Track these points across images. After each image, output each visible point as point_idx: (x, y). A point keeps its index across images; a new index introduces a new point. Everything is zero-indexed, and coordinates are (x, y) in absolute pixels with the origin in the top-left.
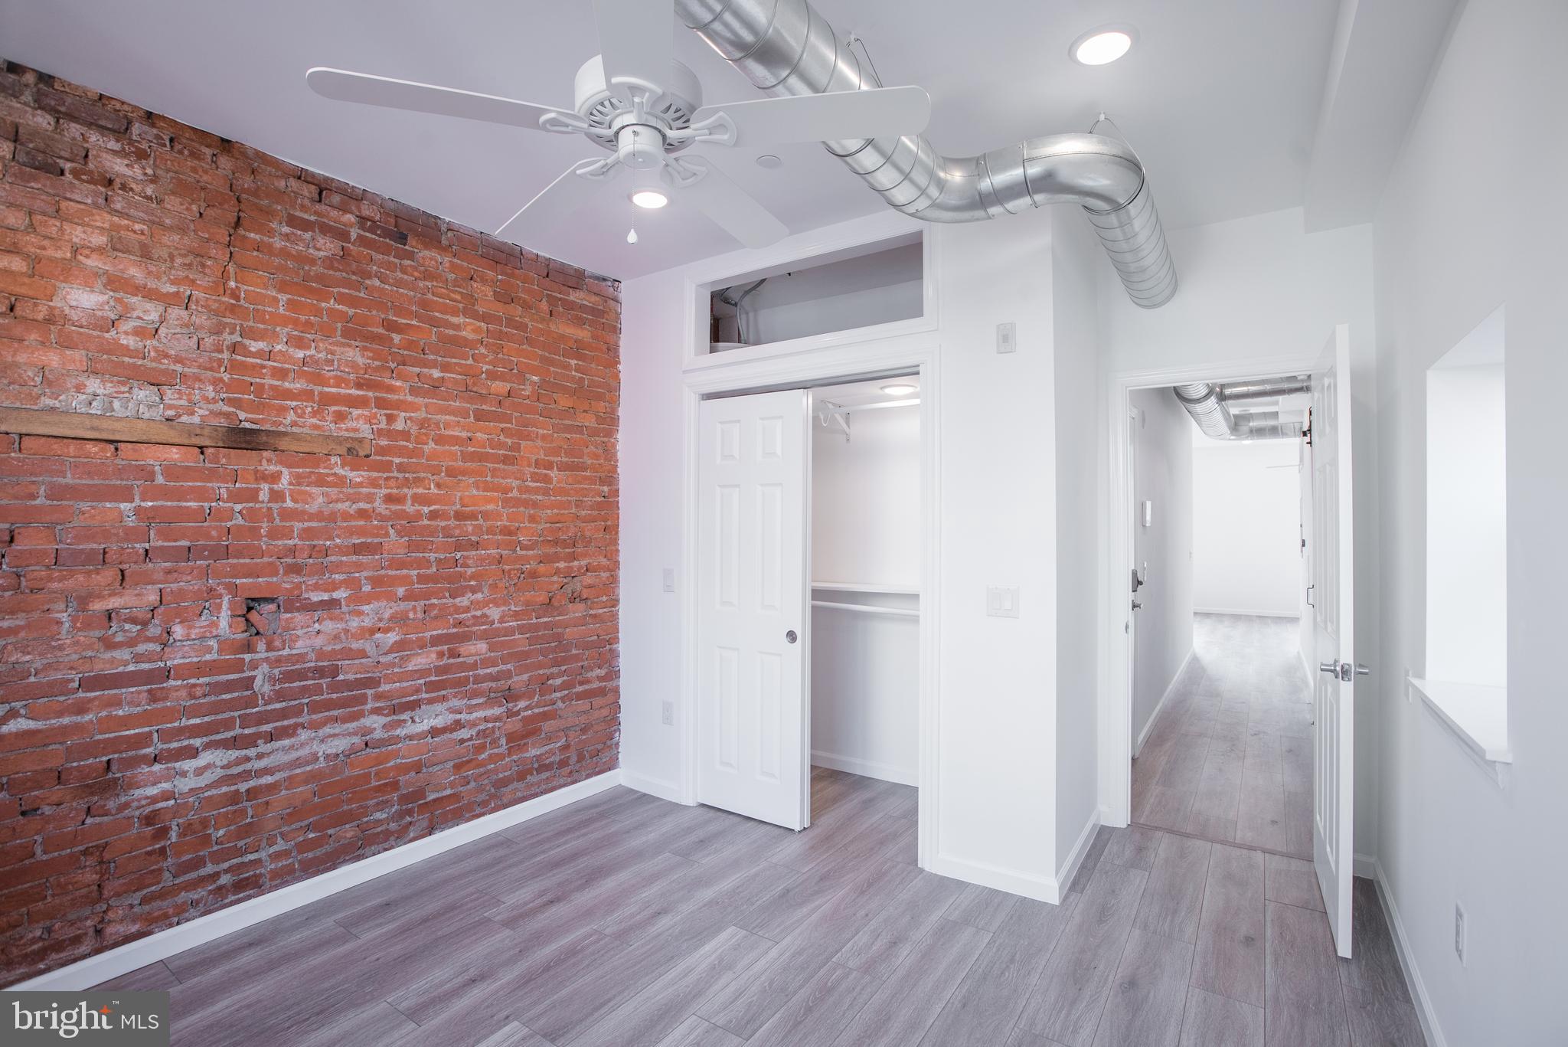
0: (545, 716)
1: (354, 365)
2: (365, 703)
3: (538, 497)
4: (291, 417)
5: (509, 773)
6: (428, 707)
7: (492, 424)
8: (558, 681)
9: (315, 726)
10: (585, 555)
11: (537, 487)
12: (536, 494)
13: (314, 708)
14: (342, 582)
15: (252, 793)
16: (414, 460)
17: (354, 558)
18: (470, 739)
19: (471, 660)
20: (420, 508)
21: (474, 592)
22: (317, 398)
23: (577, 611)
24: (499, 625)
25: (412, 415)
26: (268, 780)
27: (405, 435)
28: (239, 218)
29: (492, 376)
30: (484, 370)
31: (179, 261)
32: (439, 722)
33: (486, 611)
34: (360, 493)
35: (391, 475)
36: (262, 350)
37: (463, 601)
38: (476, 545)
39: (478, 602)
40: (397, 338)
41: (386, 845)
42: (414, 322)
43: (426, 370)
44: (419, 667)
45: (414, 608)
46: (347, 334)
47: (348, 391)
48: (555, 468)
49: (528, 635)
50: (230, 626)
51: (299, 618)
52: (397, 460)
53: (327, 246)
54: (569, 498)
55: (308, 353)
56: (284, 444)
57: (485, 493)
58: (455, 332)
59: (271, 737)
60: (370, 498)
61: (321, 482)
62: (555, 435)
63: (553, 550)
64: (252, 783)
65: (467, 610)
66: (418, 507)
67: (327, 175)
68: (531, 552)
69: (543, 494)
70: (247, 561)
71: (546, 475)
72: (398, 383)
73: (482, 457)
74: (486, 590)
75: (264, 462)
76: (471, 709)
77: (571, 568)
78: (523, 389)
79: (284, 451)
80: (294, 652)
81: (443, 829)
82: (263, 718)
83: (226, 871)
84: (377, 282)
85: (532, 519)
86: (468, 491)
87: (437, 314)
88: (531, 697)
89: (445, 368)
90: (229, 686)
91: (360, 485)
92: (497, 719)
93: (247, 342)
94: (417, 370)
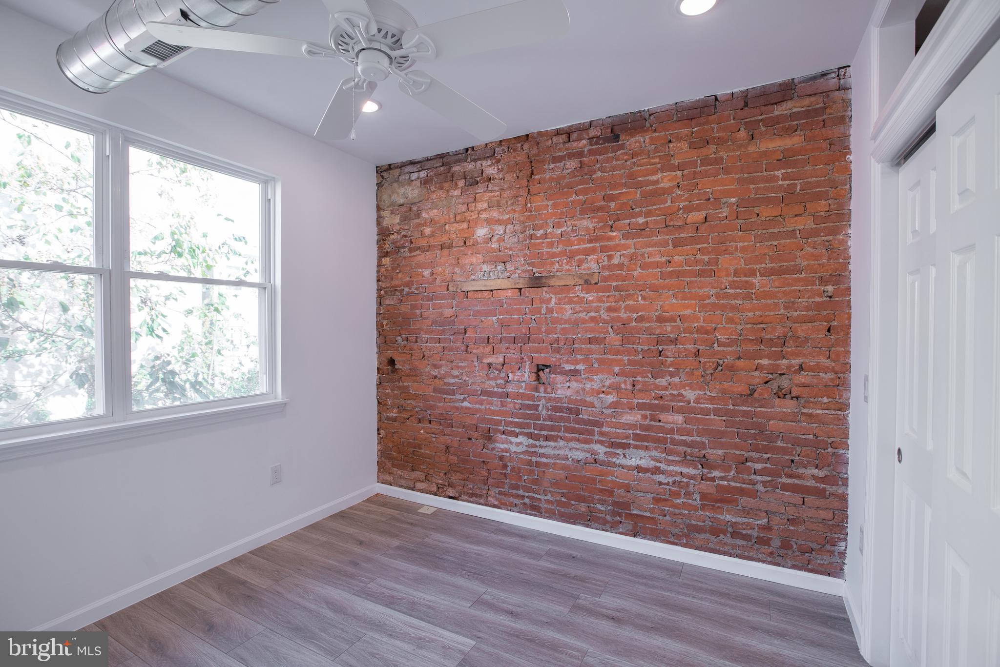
0: (742, 492)
1: (587, 229)
2: (593, 435)
3: (738, 302)
4: (556, 266)
5: (702, 524)
6: (635, 450)
7: (689, 247)
8: (758, 466)
9: (568, 440)
10: (797, 355)
11: (736, 293)
12: (734, 299)
13: (568, 430)
14: (581, 360)
15: (537, 464)
16: (626, 283)
17: (589, 346)
18: (668, 484)
19: (669, 426)
20: (630, 314)
21: (672, 375)
22: (568, 254)
23: (788, 406)
24: (694, 405)
25: (625, 252)
26: (544, 460)
27: (620, 266)
28: (532, 171)
29: (688, 210)
30: (681, 207)
31: (509, 203)
32: (643, 463)
33: (682, 391)
34: (592, 307)
35: (611, 293)
36: (542, 234)
37: (663, 382)
38: (675, 341)
39: (675, 384)
40: (612, 205)
41: (604, 527)
42: (624, 190)
43: (634, 220)
44: (629, 422)
45: (625, 382)
46: (583, 212)
47: (585, 246)
48: (758, 275)
49: (724, 418)
50: (529, 377)
51: (560, 378)
52: (614, 284)
53: (572, 164)
54: (776, 301)
55: (563, 229)
56: (552, 282)
57: (683, 301)
58: (655, 187)
59: (547, 438)
60: (597, 310)
61: (570, 302)
62: (758, 245)
63: (756, 348)
64: (538, 459)
65: (666, 389)
66: (629, 314)
67: (569, 125)
68: (730, 349)
69: (743, 299)
70: (536, 345)
71: (747, 282)
72: (615, 234)
73: (678, 274)
74: (682, 375)
75: (544, 293)
76: (669, 463)
77: (778, 365)
78: (720, 212)
79: (552, 286)
80: (557, 396)
81: (643, 538)
82: (543, 428)
83: (528, 497)
84: (599, 174)
85: (731, 321)
86: (669, 302)
87: (640, 179)
88: (727, 469)
89: (648, 214)
90: (529, 407)
91: (592, 301)
92: (692, 477)
93: (536, 232)
94: (627, 221)
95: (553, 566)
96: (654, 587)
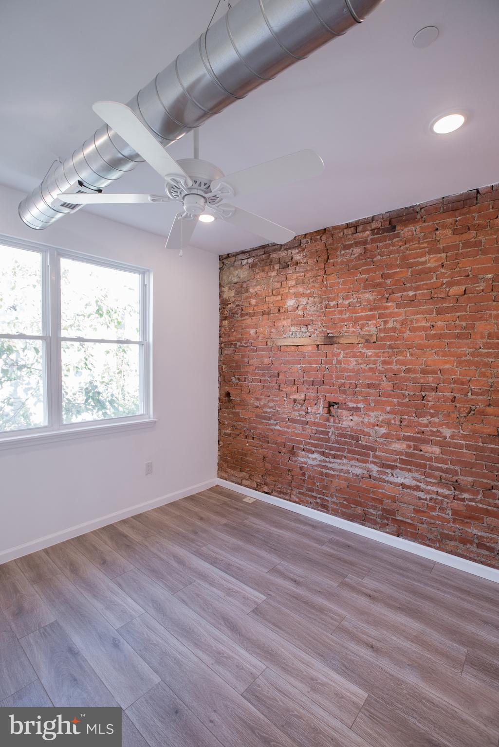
0: (487, 512)
1: (369, 301)
2: (369, 457)
3: (490, 359)
4: (345, 329)
5: (453, 534)
6: (401, 471)
7: (450, 314)
9: (350, 459)
12: (487, 357)
13: (350, 451)
14: (361, 400)
15: (327, 475)
16: (398, 342)
17: (367, 390)
18: (426, 499)
19: (428, 455)
20: (400, 367)
21: (432, 416)
22: (354, 320)
24: (450, 440)
25: (397, 318)
26: (332, 472)
27: (394, 329)
28: (328, 256)
29: (450, 284)
30: (444, 282)
31: (311, 281)
32: (407, 482)
33: (440, 429)
34: (370, 360)
35: (386, 350)
36: (335, 304)
37: (424, 421)
38: (436, 389)
39: (435, 423)
40: (388, 281)
41: (375, 527)
42: (398, 270)
43: (406, 293)
44: (396, 449)
45: (394, 419)
46: (366, 287)
47: (367, 313)
49: (474, 452)
50: (322, 411)
51: (345, 413)
52: (388, 343)
53: (358, 251)
55: (350, 301)
56: (341, 341)
57: (444, 358)
58: (423, 267)
59: (334, 457)
60: (375, 363)
61: (354, 356)
64: (328, 471)
65: (427, 426)
66: (399, 367)
67: (356, 220)
68: (481, 397)
69: (495, 358)
70: (329, 387)
71: (498, 344)
72: (390, 304)
73: (440, 337)
74: (441, 416)
75: (335, 349)
76: (428, 483)
78: (478, 286)
79: (341, 344)
80: (342, 426)
81: (405, 539)
82: (331, 449)
83: (320, 498)
84: (379, 257)
85: (483, 374)
86: (432, 358)
87: (411, 260)
88: (475, 493)
89: (417, 288)
90: (322, 433)
91: (371, 356)
92: (446, 497)
93: (330, 303)
94: (400, 294)
95: (332, 551)
96: (407, 577)
